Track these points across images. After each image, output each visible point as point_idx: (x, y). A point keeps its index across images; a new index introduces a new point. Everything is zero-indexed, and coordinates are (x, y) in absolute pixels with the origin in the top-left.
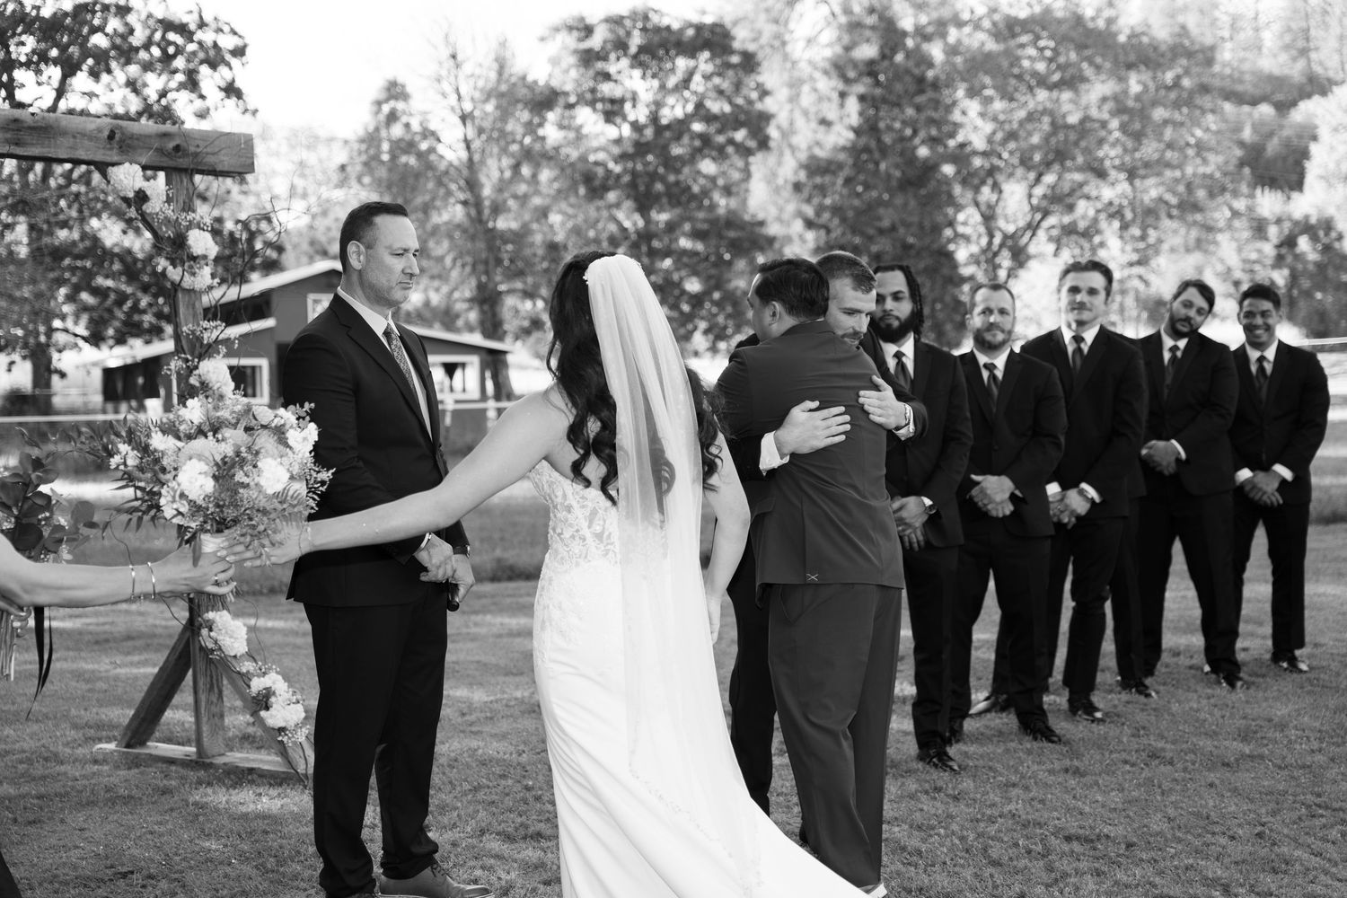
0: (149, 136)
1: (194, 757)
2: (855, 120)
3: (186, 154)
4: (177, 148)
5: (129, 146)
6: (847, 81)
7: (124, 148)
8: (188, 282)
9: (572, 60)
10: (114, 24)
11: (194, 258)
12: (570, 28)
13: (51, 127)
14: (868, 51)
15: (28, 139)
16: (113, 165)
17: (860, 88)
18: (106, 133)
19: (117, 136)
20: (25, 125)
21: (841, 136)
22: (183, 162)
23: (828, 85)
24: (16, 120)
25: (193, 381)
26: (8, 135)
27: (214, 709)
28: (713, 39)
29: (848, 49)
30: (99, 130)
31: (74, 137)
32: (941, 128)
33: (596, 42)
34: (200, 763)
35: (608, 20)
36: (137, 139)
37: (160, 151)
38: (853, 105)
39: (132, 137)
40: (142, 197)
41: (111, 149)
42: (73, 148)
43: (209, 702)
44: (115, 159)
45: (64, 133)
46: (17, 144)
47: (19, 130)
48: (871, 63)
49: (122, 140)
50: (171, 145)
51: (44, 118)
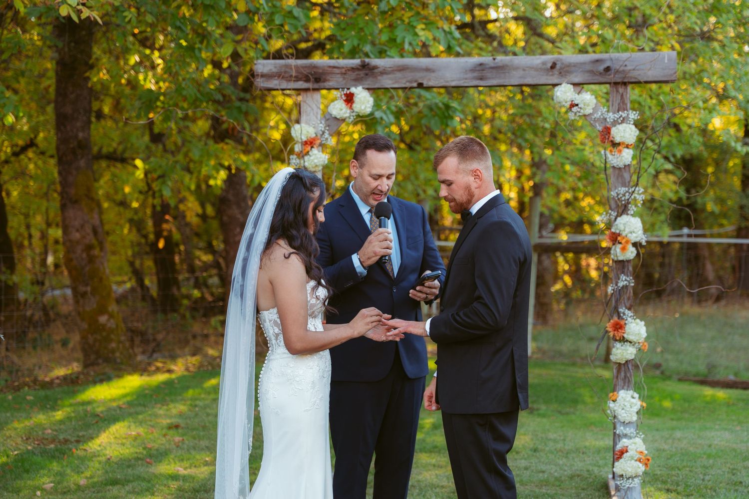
0: (584, 63)
4: (608, 69)
5: (568, 71)
7: (563, 73)
13: (507, 66)
15: (489, 75)
18: (549, 65)
19: (558, 67)
20: (487, 66)
22: (613, 79)
24: (481, 64)
26: (476, 74)
30: (544, 63)
31: (524, 70)
36: (574, 66)
37: (592, 72)
39: (569, 65)
40: (575, 105)
41: (552, 75)
42: (523, 77)
44: (555, 81)
45: (516, 68)
46: (481, 79)
47: (483, 70)
49: (561, 68)
50: (601, 68)
51: (501, 60)
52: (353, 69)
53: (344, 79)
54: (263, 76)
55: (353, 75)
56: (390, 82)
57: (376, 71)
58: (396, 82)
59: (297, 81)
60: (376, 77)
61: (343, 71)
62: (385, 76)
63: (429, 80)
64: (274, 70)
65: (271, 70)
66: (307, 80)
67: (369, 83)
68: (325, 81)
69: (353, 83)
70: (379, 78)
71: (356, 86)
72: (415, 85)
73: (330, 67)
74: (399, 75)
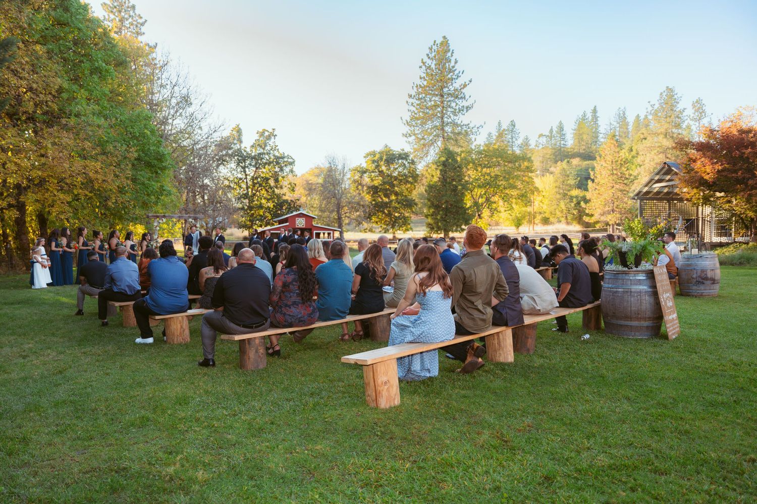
2: (439, 175)
6: (438, 166)
9: (370, 162)
10: (267, 156)
12: (371, 155)
14: (443, 159)
17: (440, 168)
21: (436, 179)
23: (434, 167)
28: (404, 156)
29: (439, 158)
32: (460, 177)
33: (376, 158)
35: (379, 153)
38: (438, 172)
48: (444, 162)
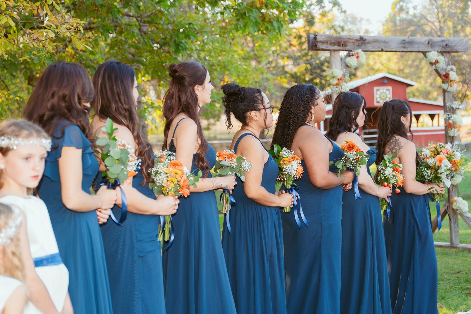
0: (438, 42)
1: (449, 245)
3: (449, 47)
4: (446, 45)
5: (433, 46)
8: (450, 89)
11: (451, 81)
13: (413, 41)
15: (408, 46)
16: (428, 52)
18: (427, 42)
19: (430, 43)
22: (448, 50)
24: (404, 40)
25: (451, 121)
26: (402, 45)
27: (456, 230)
30: (425, 41)
31: (419, 44)
34: (452, 246)
36: (436, 43)
37: (442, 46)
39: (434, 42)
40: (437, 62)
41: (428, 47)
42: (419, 48)
43: (455, 227)
44: (430, 50)
45: (416, 43)
46: (404, 47)
47: (404, 43)
49: (431, 44)
50: (445, 44)
51: (411, 39)
52: (357, 40)
53: (354, 45)
54: (320, 42)
55: (357, 43)
56: (371, 48)
57: (366, 41)
58: (374, 48)
59: (335, 45)
60: (365, 45)
61: (353, 41)
62: (369, 45)
63: (386, 47)
64: (325, 39)
65: (323, 39)
66: (339, 45)
67: (363, 47)
68: (346, 46)
69: (357, 47)
70: (367, 45)
71: (358, 49)
72: (380, 50)
73: (348, 38)
74: (374, 44)
